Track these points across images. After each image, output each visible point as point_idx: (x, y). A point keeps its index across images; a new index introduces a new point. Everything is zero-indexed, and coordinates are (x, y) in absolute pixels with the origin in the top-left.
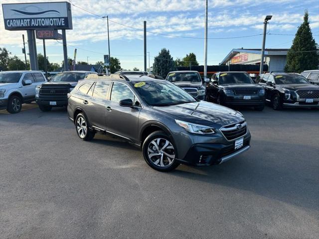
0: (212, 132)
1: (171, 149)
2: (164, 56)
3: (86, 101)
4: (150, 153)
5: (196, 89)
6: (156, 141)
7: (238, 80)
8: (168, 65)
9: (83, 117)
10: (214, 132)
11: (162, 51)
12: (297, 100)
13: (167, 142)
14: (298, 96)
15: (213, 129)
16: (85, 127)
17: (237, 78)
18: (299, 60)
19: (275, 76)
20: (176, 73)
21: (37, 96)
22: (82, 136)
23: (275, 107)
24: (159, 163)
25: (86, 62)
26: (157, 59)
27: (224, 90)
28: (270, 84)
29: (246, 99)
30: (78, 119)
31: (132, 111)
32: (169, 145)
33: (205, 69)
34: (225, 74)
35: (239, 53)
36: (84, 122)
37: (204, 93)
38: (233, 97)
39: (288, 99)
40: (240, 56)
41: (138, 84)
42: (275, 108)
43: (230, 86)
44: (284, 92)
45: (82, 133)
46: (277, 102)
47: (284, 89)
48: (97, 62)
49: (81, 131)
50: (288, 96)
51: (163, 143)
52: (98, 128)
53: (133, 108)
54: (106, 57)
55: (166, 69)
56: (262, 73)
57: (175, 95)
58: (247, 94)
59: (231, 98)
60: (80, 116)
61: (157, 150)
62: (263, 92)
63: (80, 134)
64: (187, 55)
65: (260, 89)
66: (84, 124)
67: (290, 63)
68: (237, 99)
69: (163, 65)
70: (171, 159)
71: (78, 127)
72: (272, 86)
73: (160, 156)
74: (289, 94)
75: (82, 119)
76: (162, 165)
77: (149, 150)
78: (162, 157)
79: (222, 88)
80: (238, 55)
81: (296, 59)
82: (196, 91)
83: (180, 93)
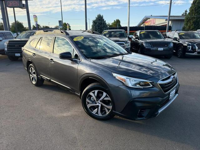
0: (150, 85)
1: (109, 101)
2: (99, 20)
3: (34, 54)
4: (88, 103)
5: (124, 43)
6: (94, 93)
7: (153, 36)
8: (102, 26)
9: (33, 67)
10: (151, 86)
11: (98, 16)
12: (196, 51)
13: (105, 94)
14: (197, 48)
15: (150, 83)
16: (35, 75)
17: (152, 35)
18: (194, 22)
19: (179, 34)
20: (108, 31)
21: (6, 49)
22: (34, 83)
23: (179, 55)
24: (97, 113)
25: (48, 26)
26: (94, 22)
27: (144, 44)
28: (175, 39)
29: (160, 50)
30: (30, 68)
31: (72, 63)
32: (106, 96)
33: (128, 29)
34: (144, 32)
35: (149, 18)
36: (34, 71)
37: (130, 46)
38: (150, 49)
39: (190, 50)
40: (149, 21)
41: (76, 38)
42: (179, 57)
43: (148, 41)
44: (186, 45)
45: (34, 80)
46: (181, 52)
47: (187, 43)
48: (55, 26)
49: (33, 78)
50: (189, 48)
51: (100, 95)
52: (45, 77)
53: (72, 60)
54: (60, 22)
55: (101, 29)
56: (168, 32)
57: (109, 48)
58: (161, 47)
59: (149, 50)
60: (31, 66)
61: (94, 101)
62: (172, 45)
63: (32, 81)
64: (115, 21)
65: (169, 43)
66: (34, 73)
67: (187, 24)
68: (153, 50)
69: (99, 26)
70: (109, 109)
71: (31, 75)
72: (177, 40)
73: (98, 106)
74: (191, 47)
75: (33, 69)
76: (100, 115)
77: (87, 100)
78: (100, 108)
79: (142, 42)
80: (149, 20)
81: (192, 22)
82: (124, 44)
83: (113, 46)
